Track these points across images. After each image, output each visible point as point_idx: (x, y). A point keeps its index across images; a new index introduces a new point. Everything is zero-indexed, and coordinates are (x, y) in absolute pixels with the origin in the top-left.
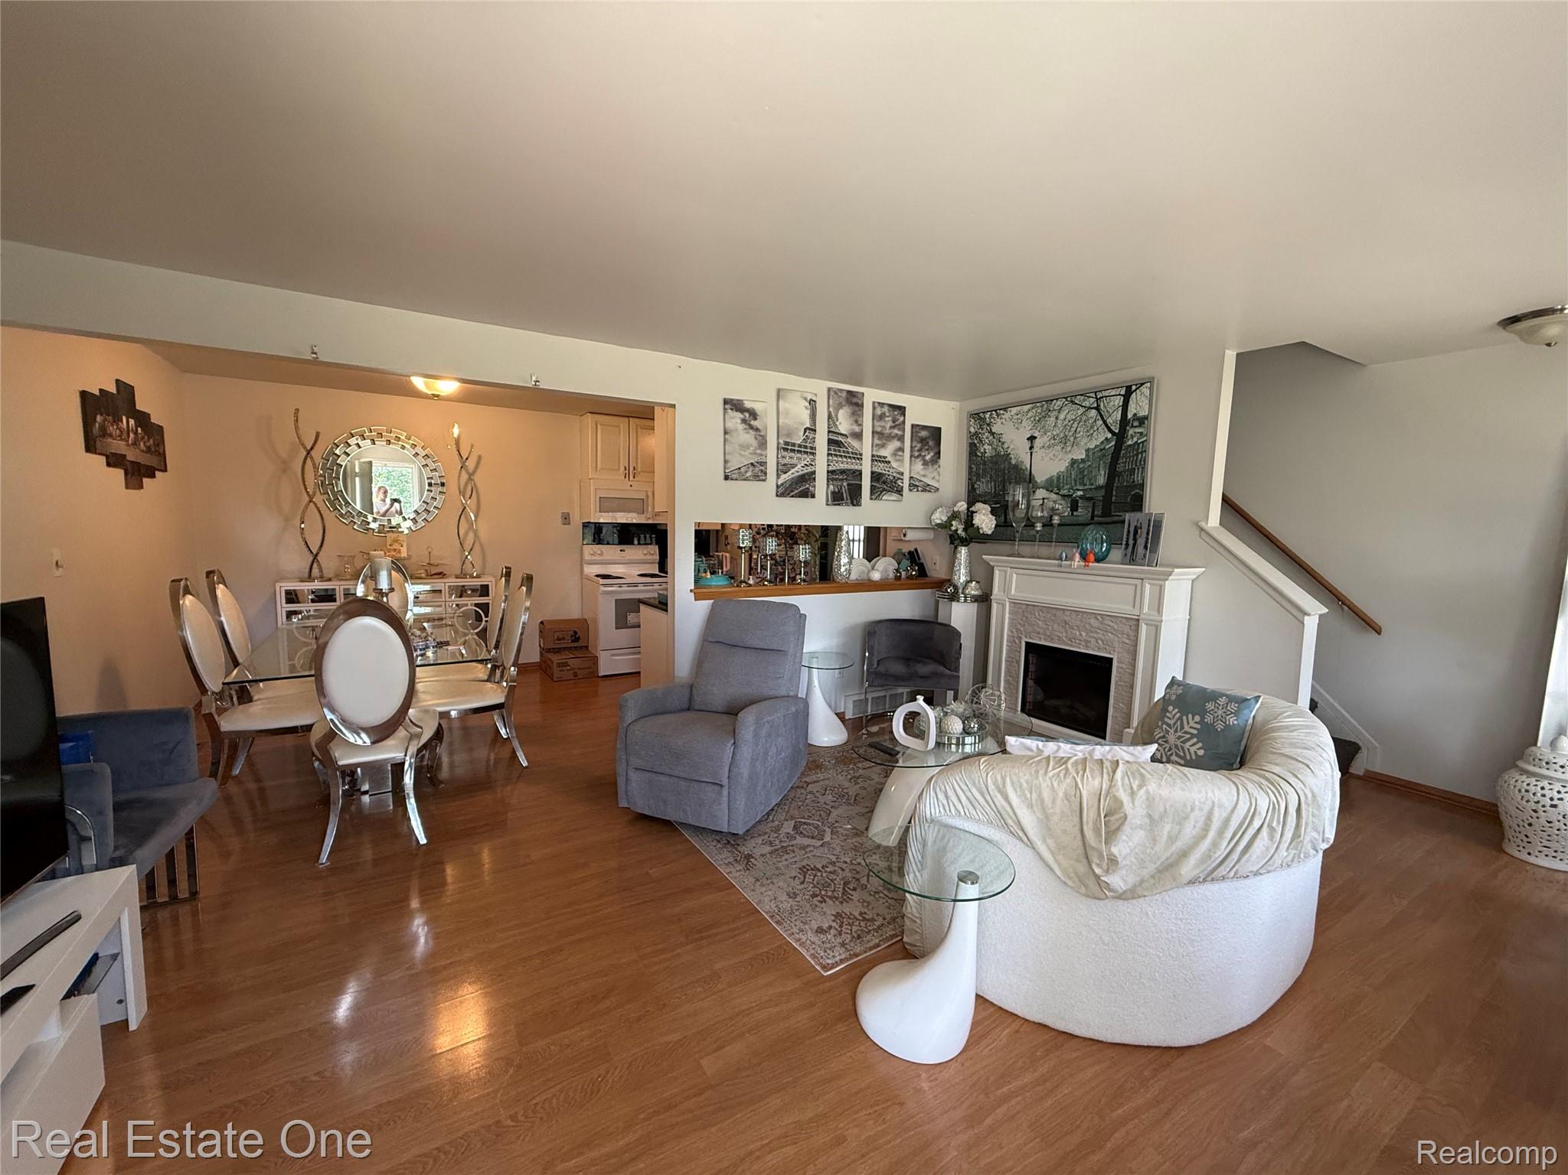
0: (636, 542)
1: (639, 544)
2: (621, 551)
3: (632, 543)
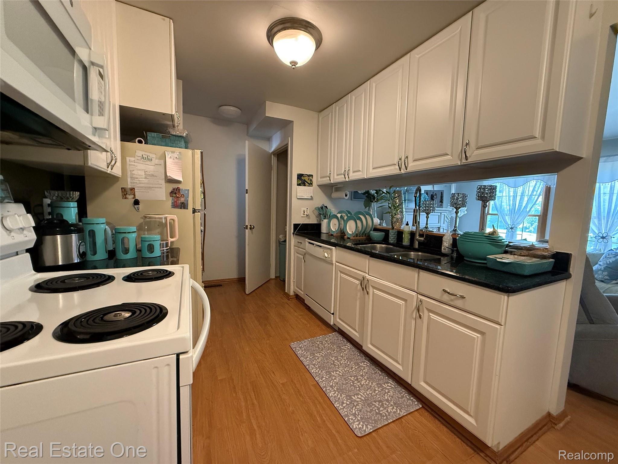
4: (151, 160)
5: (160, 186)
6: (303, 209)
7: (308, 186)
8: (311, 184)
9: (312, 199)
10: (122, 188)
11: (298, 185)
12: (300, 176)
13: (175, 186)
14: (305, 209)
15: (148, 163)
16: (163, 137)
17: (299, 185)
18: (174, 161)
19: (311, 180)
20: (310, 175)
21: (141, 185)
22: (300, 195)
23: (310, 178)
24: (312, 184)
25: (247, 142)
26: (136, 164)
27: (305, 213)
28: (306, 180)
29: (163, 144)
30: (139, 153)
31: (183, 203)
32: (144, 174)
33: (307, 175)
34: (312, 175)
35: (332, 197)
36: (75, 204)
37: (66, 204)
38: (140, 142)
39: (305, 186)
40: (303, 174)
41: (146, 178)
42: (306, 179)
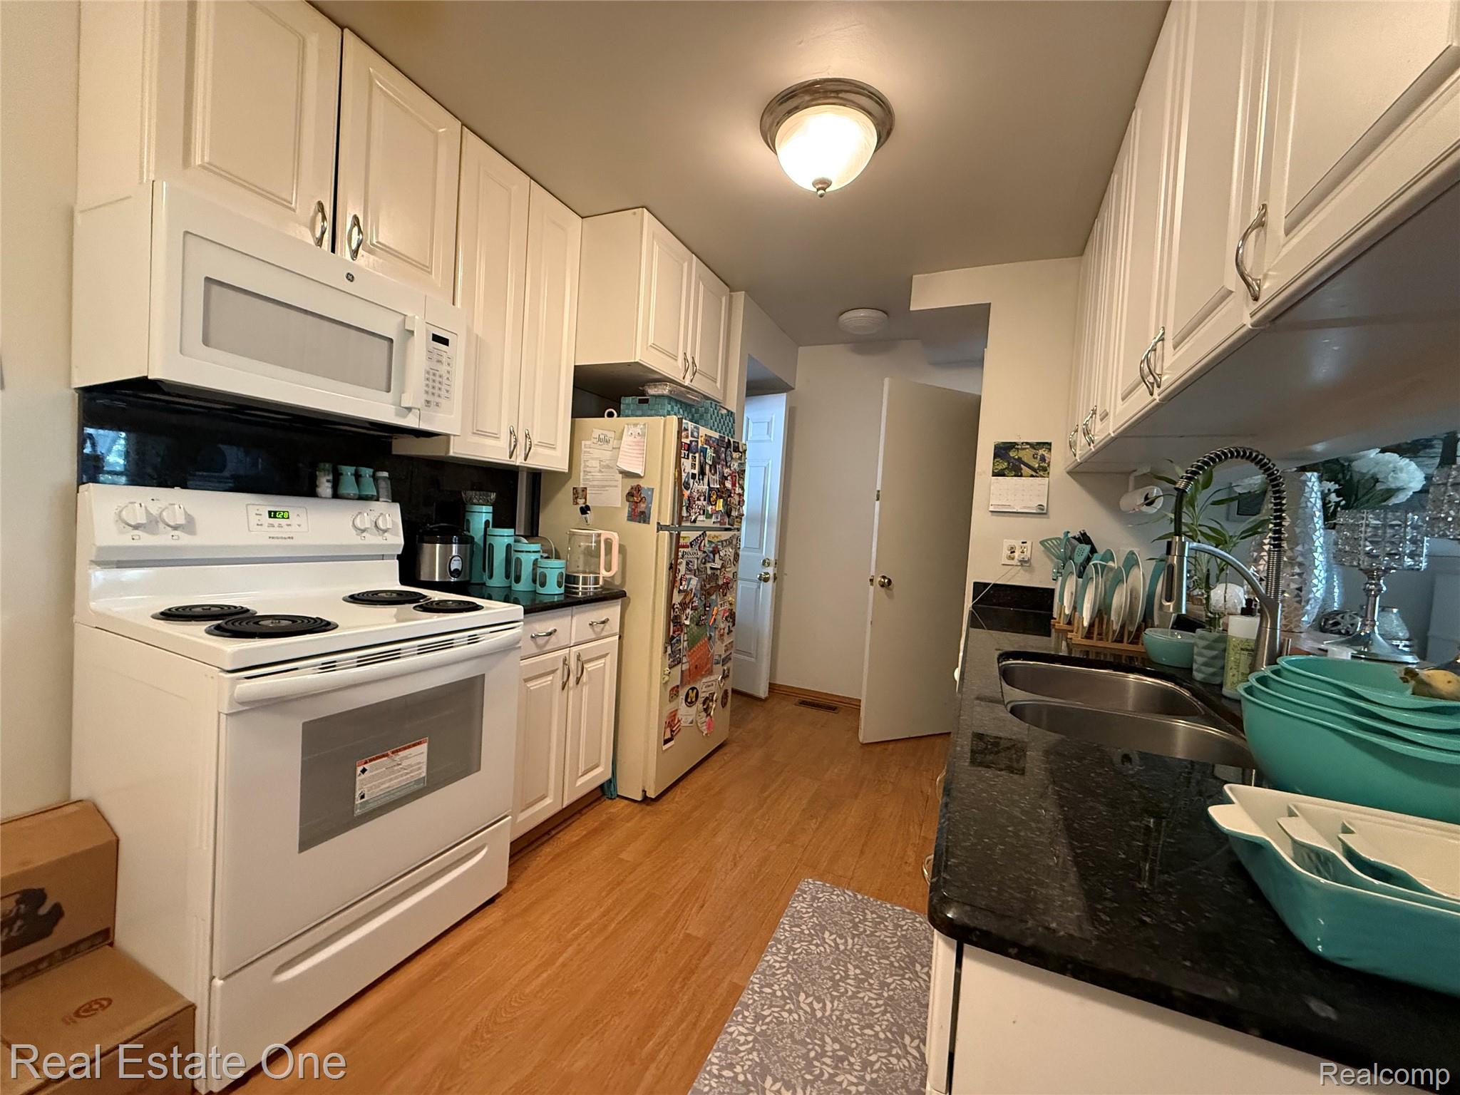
0: (325, 487)
1: (336, 495)
2: (272, 514)
3: (311, 492)
4: (608, 442)
5: (615, 483)
6: (1007, 543)
7: (1032, 476)
8: (1041, 470)
9: (1042, 512)
10: (574, 488)
11: (995, 474)
12: (1002, 451)
13: (634, 482)
14: (1017, 544)
15: (605, 446)
16: (641, 402)
17: (997, 474)
18: (635, 440)
19: (1043, 459)
20: (1038, 444)
21: (595, 483)
22: (996, 502)
23: (1041, 452)
24: (1045, 469)
25: (887, 381)
26: (591, 450)
27: (1016, 555)
28: (1025, 459)
29: (639, 412)
30: (596, 433)
31: (643, 513)
32: (598, 465)
33: (1027, 443)
34: (1050, 444)
35: (1122, 509)
36: (490, 509)
37: (477, 508)
38: (611, 415)
39: (1021, 476)
40: (1016, 444)
41: (600, 471)
42: (1026, 455)
